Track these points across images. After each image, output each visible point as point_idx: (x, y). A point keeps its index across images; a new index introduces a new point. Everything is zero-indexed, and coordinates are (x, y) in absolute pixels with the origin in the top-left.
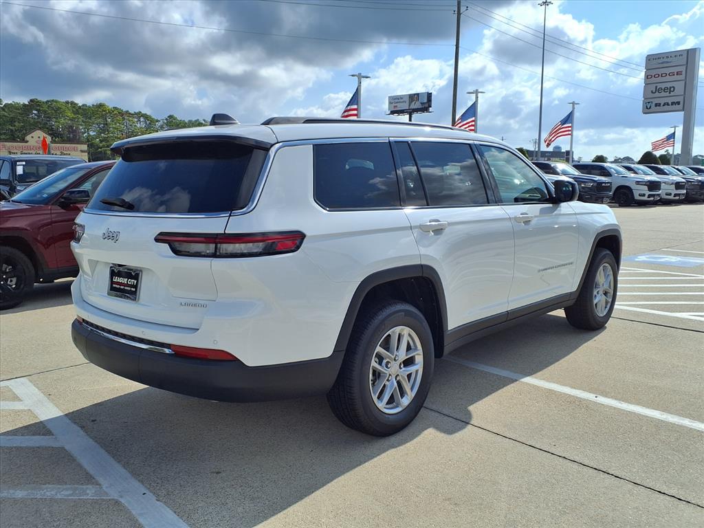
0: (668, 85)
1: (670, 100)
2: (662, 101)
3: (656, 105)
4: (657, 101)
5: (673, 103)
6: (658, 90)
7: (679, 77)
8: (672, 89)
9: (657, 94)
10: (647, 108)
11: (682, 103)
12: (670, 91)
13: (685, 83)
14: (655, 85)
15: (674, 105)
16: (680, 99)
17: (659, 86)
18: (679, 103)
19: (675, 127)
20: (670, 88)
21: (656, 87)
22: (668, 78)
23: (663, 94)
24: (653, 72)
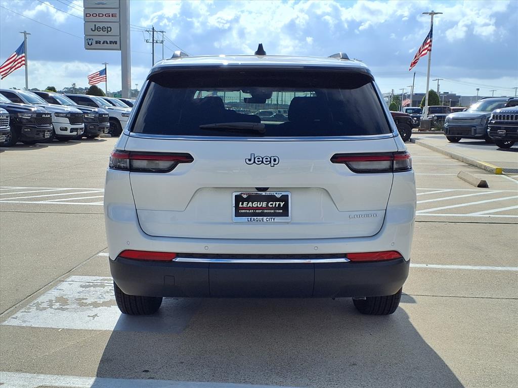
0: (106, 25)
1: (108, 39)
2: (102, 39)
3: (97, 42)
4: (98, 39)
5: (111, 42)
6: (97, 29)
7: (113, 19)
8: (109, 29)
9: (96, 32)
10: (89, 44)
11: (118, 43)
12: (108, 31)
13: (120, 24)
14: (95, 23)
15: (113, 44)
16: (117, 39)
17: (98, 25)
18: (116, 43)
19: (106, 64)
20: (108, 28)
21: (95, 25)
22: (104, 19)
23: (101, 33)
24: (91, 11)
